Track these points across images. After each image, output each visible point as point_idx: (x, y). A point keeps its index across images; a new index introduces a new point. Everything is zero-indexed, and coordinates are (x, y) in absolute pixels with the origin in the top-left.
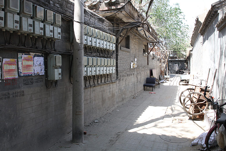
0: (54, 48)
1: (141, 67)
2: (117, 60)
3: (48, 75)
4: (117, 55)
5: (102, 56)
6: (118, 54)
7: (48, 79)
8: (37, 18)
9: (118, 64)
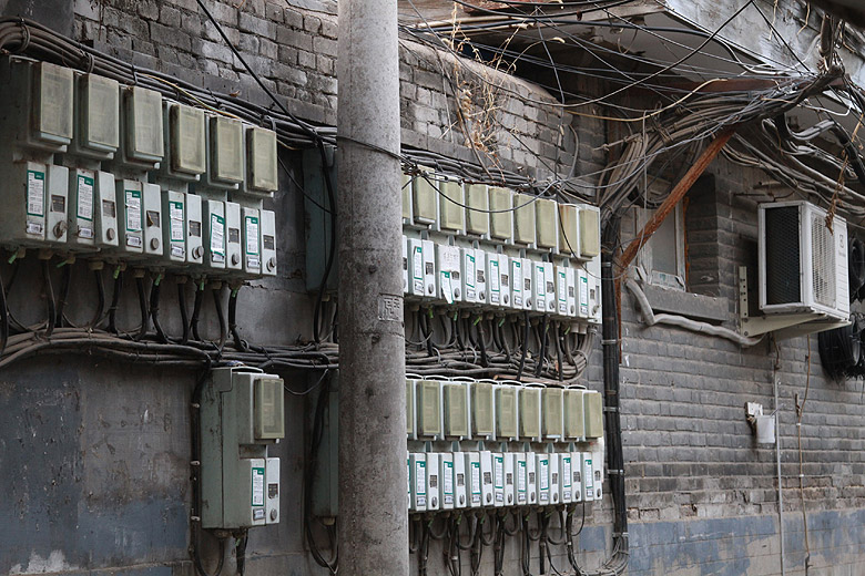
0: (232, 328)
1: (843, 459)
2: (611, 399)
3: (204, 499)
4: (611, 358)
5: (498, 368)
6: (618, 345)
7: (204, 520)
8: (179, 176)
9: (626, 435)
